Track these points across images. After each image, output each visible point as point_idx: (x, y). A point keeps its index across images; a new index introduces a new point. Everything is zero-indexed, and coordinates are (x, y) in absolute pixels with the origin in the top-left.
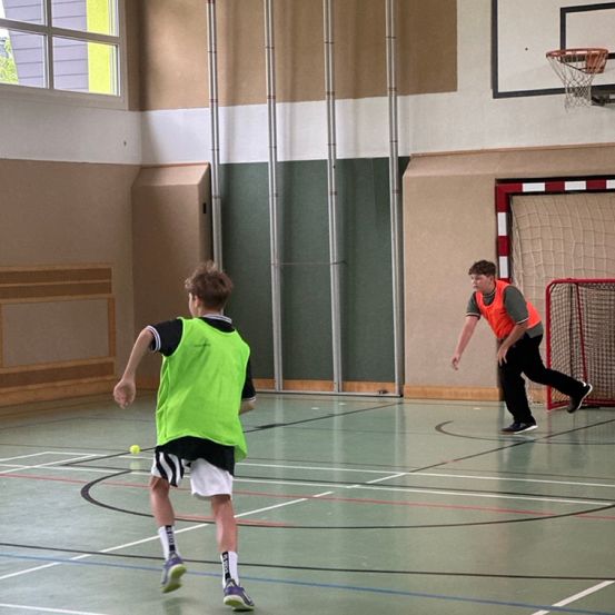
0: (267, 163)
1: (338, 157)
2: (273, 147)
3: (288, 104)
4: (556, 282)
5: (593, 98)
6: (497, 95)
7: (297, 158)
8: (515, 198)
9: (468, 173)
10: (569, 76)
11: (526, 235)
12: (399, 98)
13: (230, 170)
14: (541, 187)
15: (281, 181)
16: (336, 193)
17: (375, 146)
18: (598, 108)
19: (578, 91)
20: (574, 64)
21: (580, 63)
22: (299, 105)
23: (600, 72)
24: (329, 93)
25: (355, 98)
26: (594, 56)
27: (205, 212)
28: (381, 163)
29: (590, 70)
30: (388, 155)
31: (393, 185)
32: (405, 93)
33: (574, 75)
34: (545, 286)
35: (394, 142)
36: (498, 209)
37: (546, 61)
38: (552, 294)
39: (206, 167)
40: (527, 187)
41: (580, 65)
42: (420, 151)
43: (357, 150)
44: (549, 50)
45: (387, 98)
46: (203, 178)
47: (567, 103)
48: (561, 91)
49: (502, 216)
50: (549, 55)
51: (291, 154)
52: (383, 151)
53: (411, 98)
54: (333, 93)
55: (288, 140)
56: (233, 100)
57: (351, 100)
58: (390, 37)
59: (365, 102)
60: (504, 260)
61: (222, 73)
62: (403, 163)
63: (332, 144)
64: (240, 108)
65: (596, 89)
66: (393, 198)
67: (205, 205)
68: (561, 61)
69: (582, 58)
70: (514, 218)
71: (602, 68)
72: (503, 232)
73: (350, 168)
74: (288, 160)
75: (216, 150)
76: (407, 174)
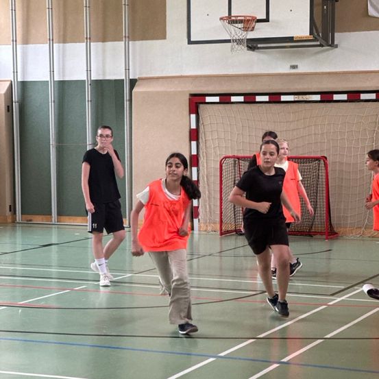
0: (48, 81)
1: (92, 79)
2: (52, 72)
3: (61, 45)
4: (226, 158)
5: (247, 46)
6: (190, 42)
7: (67, 79)
8: (201, 106)
9: (172, 90)
10: (233, 32)
11: (208, 129)
12: (130, 42)
13: (24, 84)
14: (217, 99)
15: (56, 92)
16: (91, 101)
17: (115, 72)
18: (251, 52)
19: (239, 42)
20: (236, 25)
21: (240, 25)
22: (68, 45)
23: (252, 30)
24: (87, 38)
25: (103, 42)
26: (248, 21)
27: (8, 111)
28: (119, 83)
29: (246, 29)
30: (123, 77)
31: (126, 97)
32: (134, 39)
33: (236, 32)
34: (219, 160)
35: (127, 69)
36: (190, 112)
37: (220, 23)
38: (224, 165)
39: (9, 83)
40: (208, 99)
41: (240, 26)
42: (144, 76)
43: (104, 74)
44: (222, 16)
45: (123, 43)
46: (7, 90)
47: (232, 49)
48: (228, 41)
49: (193, 116)
50: (221, 19)
51: (64, 76)
52: (120, 75)
53: (138, 43)
54: (90, 38)
55: (61, 67)
56: (26, 41)
57: (101, 43)
58: (125, 5)
59: (109, 44)
60: (194, 143)
61: (19, 24)
62: (133, 83)
63: (89, 71)
64: (30, 46)
65: (249, 40)
66: (126, 104)
67: (8, 107)
68: (229, 23)
69: (241, 22)
70: (200, 118)
71: (253, 28)
72: (194, 126)
73: (99, 85)
74: (61, 80)
75: (15, 72)
76: (135, 90)
